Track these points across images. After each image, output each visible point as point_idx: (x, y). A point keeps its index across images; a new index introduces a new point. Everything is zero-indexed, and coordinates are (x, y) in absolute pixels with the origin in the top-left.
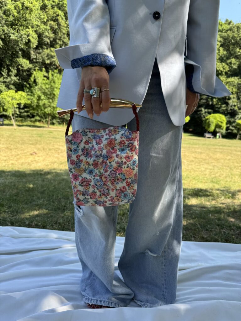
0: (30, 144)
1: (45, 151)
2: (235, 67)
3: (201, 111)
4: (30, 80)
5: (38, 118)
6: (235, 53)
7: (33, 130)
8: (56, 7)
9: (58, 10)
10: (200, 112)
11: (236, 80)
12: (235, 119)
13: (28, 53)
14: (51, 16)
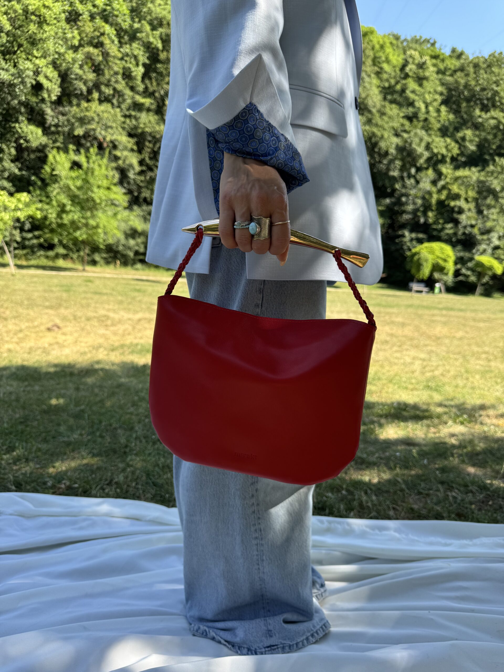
0: (47, 307)
1: (79, 322)
2: (472, 147)
3: (403, 236)
4: (43, 171)
5: (61, 251)
6: (471, 117)
7: (51, 277)
8: (98, 17)
9: (103, 24)
10: (400, 239)
11: (474, 173)
12: (474, 254)
13: (41, 112)
14: (89, 36)
